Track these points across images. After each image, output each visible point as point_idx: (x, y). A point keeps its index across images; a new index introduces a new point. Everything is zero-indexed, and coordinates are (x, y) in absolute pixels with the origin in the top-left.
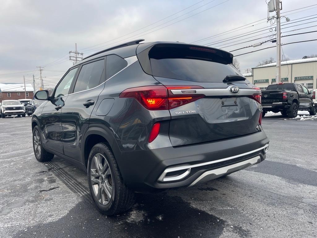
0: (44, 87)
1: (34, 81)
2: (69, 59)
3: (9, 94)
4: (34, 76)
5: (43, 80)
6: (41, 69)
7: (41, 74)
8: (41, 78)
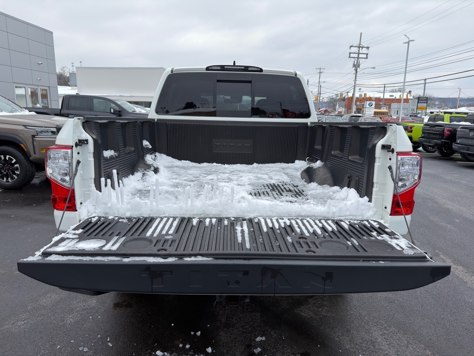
6: (321, 71)
8: (319, 83)
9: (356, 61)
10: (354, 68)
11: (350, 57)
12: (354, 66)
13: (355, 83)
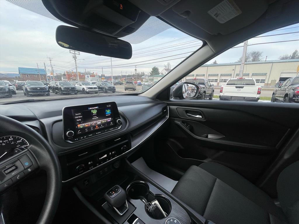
0: (54, 72)
1: (45, 67)
2: (69, 52)
3: (28, 75)
4: (45, 64)
5: (53, 67)
6: (51, 59)
7: (51, 63)
8: (51, 65)
9: (74, 55)
10: (74, 59)
11: (70, 52)
12: (74, 57)
13: (76, 66)
